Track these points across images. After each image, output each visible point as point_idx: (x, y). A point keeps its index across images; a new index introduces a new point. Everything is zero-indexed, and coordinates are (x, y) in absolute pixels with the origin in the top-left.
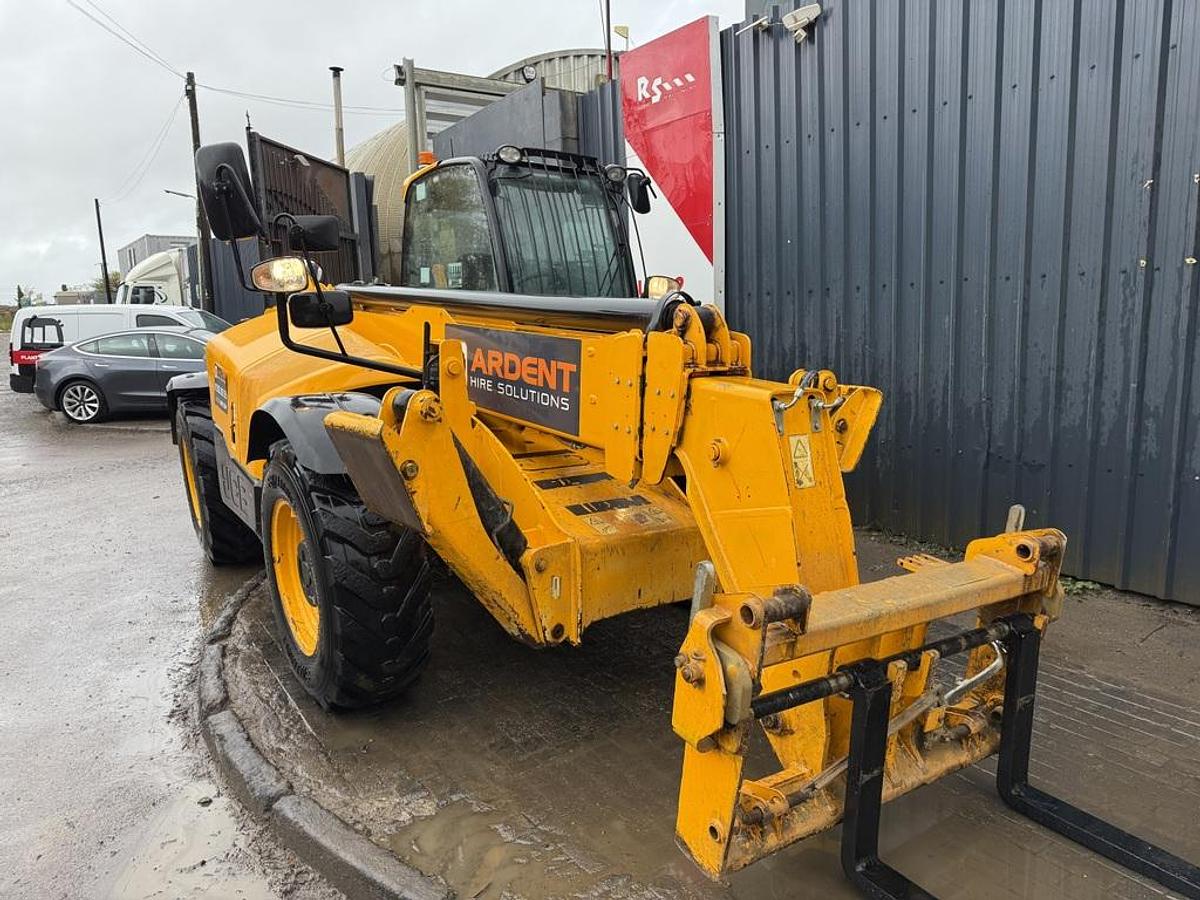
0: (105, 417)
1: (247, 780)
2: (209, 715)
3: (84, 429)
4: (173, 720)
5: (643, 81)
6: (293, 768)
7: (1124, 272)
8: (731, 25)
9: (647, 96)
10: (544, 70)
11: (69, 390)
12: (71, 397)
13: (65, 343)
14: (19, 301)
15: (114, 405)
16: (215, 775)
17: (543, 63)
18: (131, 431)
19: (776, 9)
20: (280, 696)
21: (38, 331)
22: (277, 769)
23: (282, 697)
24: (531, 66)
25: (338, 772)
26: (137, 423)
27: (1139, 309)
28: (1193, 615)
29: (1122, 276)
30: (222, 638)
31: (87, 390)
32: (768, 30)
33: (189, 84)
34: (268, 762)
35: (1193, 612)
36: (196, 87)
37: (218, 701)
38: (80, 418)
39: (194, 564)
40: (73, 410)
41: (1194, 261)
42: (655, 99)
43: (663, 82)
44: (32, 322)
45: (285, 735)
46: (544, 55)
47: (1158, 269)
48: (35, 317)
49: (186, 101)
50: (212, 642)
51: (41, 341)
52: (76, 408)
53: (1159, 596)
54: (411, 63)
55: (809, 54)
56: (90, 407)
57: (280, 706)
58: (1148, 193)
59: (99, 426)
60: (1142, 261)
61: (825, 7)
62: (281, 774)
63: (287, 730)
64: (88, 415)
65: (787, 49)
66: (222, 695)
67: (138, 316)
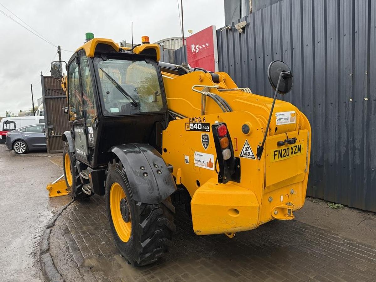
0: (27, 152)
1: (50, 279)
2: (42, 254)
3: (21, 156)
4: (31, 256)
5: (193, 46)
6: (67, 274)
7: (345, 103)
8: (219, 28)
9: (195, 50)
10: (167, 43)
11: (17, 144)
12: (17, 146)
13: (16, 129)
14: (7, 115)
15: (31, 148)
16: (42, 277)
17: (166, 41)
18: (35, 156)
19: (233, 23)
20: (67, 248)
21: (8, 125)
22: (61, 275)
23: (68, 248)
24: (162, 42)
25: (82, 276)
26: (37, 154)
27: (351, 115)
28: (375, 215)
29: (345, 104)
30: (51, 227)
31: (22, 143)
32: (231, 30)
33: (59, 49)
34: (58, 272)
35: (374, 215)
36: (61, 50)
37: (46, 250)
38: (19, 152)
39: (47, 200)
40: (18, 150)
41: (367, 99)
42: (197, 51)
43: (199, 46)
44: (6, 122)
45: (66, 262)
46: (166, 39)
47: (356, 102)
48: (7, 121)
49: (58, 54)
50: (48, 228)
51: (9, 128)
52: (18, 149)
53: (363, 209)
54: (125, 42)
55: (244, 37)
56: (23, 149)
57: (66, 252)
58: (351, 77)
59: (25, 155)
60: (350, 99)
61: (248, 22)
62: (62, 277)
63: (67, 260)
64: (22, 151)
65: (237, 35)
66: (47, 247)
67: (40, 120)
